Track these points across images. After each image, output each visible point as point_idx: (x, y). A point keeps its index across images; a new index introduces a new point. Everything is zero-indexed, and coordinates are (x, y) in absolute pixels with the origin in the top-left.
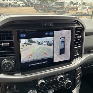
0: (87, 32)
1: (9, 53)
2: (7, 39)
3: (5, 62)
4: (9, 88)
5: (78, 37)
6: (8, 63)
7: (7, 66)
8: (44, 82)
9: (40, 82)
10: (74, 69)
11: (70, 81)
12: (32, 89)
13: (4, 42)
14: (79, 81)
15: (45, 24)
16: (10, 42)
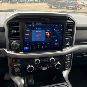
1: (16, 37)
2: (16, 28)
3: (13, 43)
5: (69, 30)
7: (15, 46)
8: (39, 60)
10: (64, 55)
11: (60, 64)
12: (31, 65)
13: (13, 30)
15: (43, 19)
16: (17, 30)
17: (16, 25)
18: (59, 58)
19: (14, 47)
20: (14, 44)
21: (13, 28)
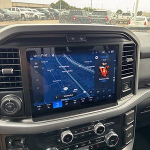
0: (142, 52)
1: (13, 85)
3: (7, 99)
4: (13, 144)
5: (128, 60)
6: (11, 101)
7: (10, 107)
8: (71, 134)
9: (64, 134)
10: (122, 114)
11: (116, 135)
12: (51, 147)
13: (5, 67)
14: (130, 134)
17: (10, 55)
18: (113, 123)
19: (9, 109)
20: (8, 101)
21: (5, 62)
